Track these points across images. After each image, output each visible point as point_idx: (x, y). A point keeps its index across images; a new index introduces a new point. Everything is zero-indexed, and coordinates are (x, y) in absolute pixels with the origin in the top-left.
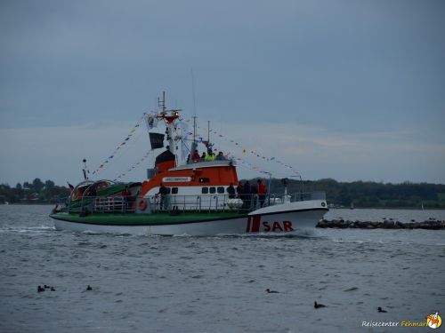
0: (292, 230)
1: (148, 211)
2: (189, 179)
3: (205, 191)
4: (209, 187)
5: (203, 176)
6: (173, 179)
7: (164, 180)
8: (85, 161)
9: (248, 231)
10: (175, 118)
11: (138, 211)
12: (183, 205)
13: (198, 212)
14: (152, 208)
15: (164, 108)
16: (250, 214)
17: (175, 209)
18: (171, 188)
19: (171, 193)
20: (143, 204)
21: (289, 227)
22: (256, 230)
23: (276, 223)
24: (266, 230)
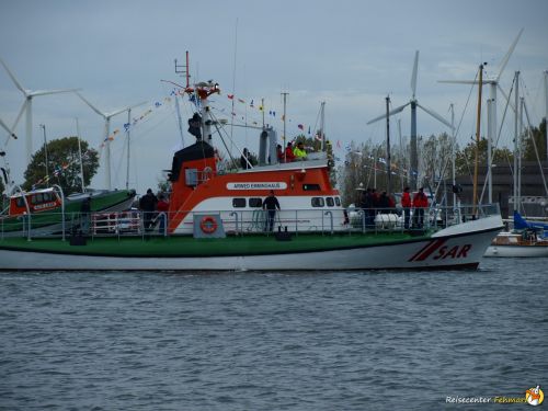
0: (465, 255)
1: (219, 234)
2: (283, 186)
3: (316, 203)
4: (325, 198)
5: (308, 181)
6: (250, 186)
7: (231, 186)
8: (3, 154)
9: (411, 260)
10: (212, 92)
11: (199, 235)
12: (294, 224)
13: (327, 234)
14: (226, 230)
15: (188, 76)
16: (434, 236)
17: (282, 230)
18: (247, 199)
19: (247, 208)
20: (209, 224)
21: (464, 252)
22: (423, 258)
23: (456, 248)
24: (436, 258)
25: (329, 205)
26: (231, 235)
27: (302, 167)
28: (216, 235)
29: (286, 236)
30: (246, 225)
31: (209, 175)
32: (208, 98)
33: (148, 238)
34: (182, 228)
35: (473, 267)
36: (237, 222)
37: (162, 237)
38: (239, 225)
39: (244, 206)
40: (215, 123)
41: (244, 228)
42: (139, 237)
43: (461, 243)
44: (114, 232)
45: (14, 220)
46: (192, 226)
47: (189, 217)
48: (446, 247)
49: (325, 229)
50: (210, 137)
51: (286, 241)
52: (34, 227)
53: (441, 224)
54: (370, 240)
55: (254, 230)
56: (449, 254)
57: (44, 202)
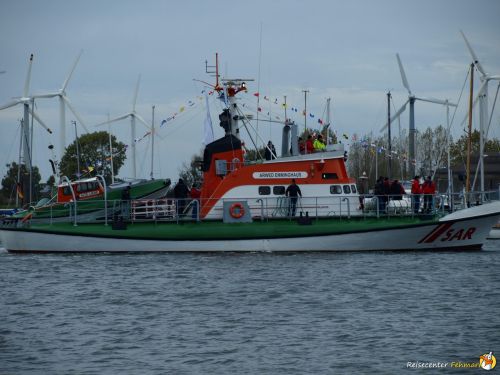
1: (246, 219)
2: (304, 175)
3: (334, 190)
4: (342, 185)
5: (327, 170)
6: (274, 175)
7: (256, 175)
8: (51, 147)
9: (420, 242)
10: (240, 90)
11: (228, 219)
12: (314, 210)
13: (344, 218)
14: (253, 215)
15: (218, 76)
16: (441, 220)
17: (304, 215)
18: (272, 187)
19: (272, 195)
20: (237, 210)
21: (469, 235)
22: (431, 240)
23: (462, 231)
24: (443, 240)
25: (346, 192)
26: (257, 220)
27: (321, 157)
28: (243, 220)
29: (306, 220)
30: (270, 211)
31: (237, 165)
32: (236, 95)
33: (182, 223)
34: (212, 214)
35: (477, 248)
36: (262, 209)
37: (194, 222)
38: (265, 211)
39: (268, 193)
40: (242, 118)
41: (269, 213)
42: (174, 222)
43: (466, 227)
44: (151, 218)
45: (62, 207)
46: (222, 212)
47: (219, 204)
48: (452, 230)
49: (342, 214)
50: (238, 130)
51: (308, 225)
52: (79, 213)
53: (449, 210)
54: (383, 224)
55: (278, 215)
56: (455, 236)
57: (88, 190)
